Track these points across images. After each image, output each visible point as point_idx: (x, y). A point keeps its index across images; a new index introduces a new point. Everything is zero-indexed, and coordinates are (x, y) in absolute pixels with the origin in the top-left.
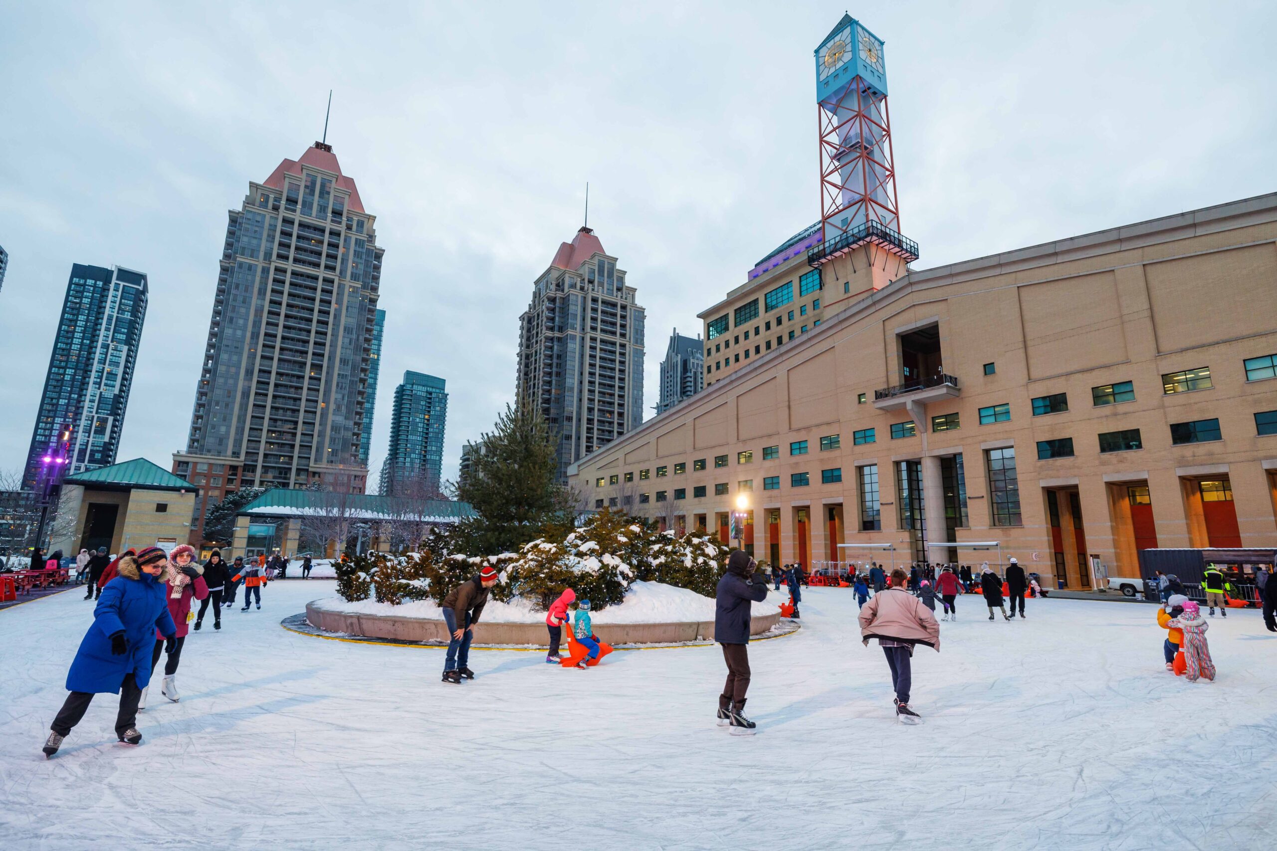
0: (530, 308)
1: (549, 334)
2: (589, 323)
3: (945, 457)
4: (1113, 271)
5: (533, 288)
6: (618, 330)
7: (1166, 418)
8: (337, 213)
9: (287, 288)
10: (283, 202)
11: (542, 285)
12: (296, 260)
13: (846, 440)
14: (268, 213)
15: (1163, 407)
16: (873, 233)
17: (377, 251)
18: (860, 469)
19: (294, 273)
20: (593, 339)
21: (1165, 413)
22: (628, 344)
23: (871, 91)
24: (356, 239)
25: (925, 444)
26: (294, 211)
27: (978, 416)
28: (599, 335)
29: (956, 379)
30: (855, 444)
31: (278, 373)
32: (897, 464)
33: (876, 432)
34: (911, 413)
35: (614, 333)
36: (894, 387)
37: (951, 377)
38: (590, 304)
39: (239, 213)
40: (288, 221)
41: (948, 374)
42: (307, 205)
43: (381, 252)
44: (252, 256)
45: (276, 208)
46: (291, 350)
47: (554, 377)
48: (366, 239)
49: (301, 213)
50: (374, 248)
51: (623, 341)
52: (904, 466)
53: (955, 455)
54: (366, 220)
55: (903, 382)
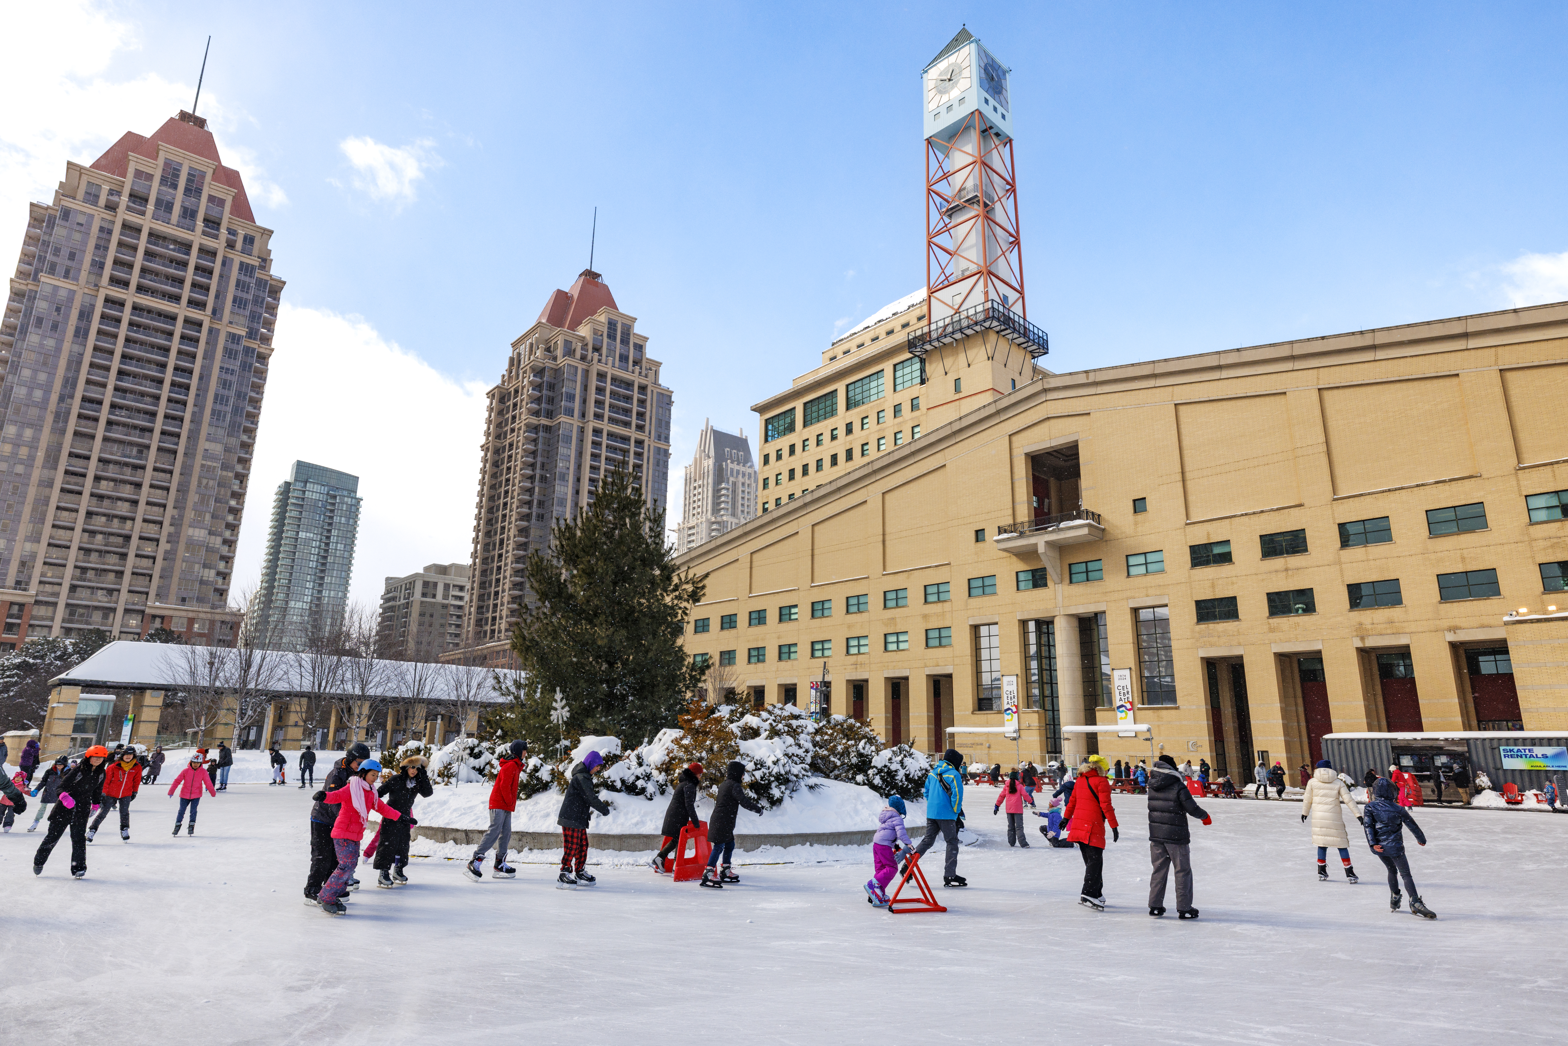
0: (503, 382)
1: (534, 420)
2: (592, 409)
3: (1085, 616)
4: (1285, 393)
5: (509, 352)
6: (634, 421)
7: (1342, 576)
8: (212, 223)
9: (123, 330)
10: (125, 198)
11: (524, 349)
12: (140, 289)
13: (958, 590)
14: (99, 215)
15: (1340, 563)
16: (993, 316)
17: (273, 283)
18: (976, 628)
19: (136, 308)
20: (597, 432)
21: (1341, 570)
22: (646, 439)
23: (993, 131)
24: (242, 263)
25: (1060, 598)
26: (143, 213)
27: (1125, 565)
28: (606, 426)
29: (1099, 515)
30: (970, 596)
31: (100, 460)
32: (1024, 623)
33: (998, 581)
34: (1043, 557)
35: (627, 424)
36: (1022, 523)
37: (1093, 514)
38: (594, 383)
39: (48, 208)
40: (131, 229)
41: (1091, 509)
42: (164, 206)
43: (280, 285)
44: (66, 276)
45: (111, 207)
46: (125, 425)
47: (537, 483)
48: (257, 264)
49: (153, 217)
50: (268, 278)
51: (640, 436)
52: (1032, 626)
53: (1096, 614)
54: (258, 237)
55: (1033, 518)
